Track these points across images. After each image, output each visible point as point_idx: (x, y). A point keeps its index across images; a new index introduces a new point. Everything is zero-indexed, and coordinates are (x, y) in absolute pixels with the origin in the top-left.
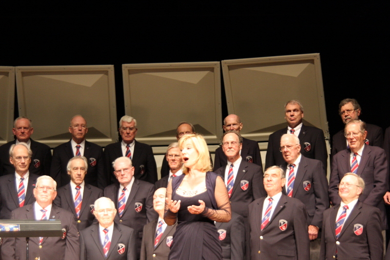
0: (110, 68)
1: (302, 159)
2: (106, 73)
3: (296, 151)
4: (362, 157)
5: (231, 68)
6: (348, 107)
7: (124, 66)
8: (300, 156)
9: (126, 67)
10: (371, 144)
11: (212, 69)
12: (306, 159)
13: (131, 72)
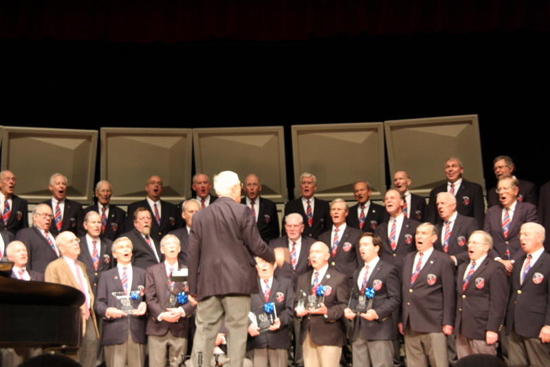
0: (280, 129)
1: (458, 217)
2: (276, 133)
3: (450, 208)
4: (515, 212)
5: (392, 128)
6: (501, 164)
7: (294, 127)
8: (456, 214)
9: (295, 128)
10: (524, 200)
11: (376, 130)
12: (461, 216)
13: (299, 132)
